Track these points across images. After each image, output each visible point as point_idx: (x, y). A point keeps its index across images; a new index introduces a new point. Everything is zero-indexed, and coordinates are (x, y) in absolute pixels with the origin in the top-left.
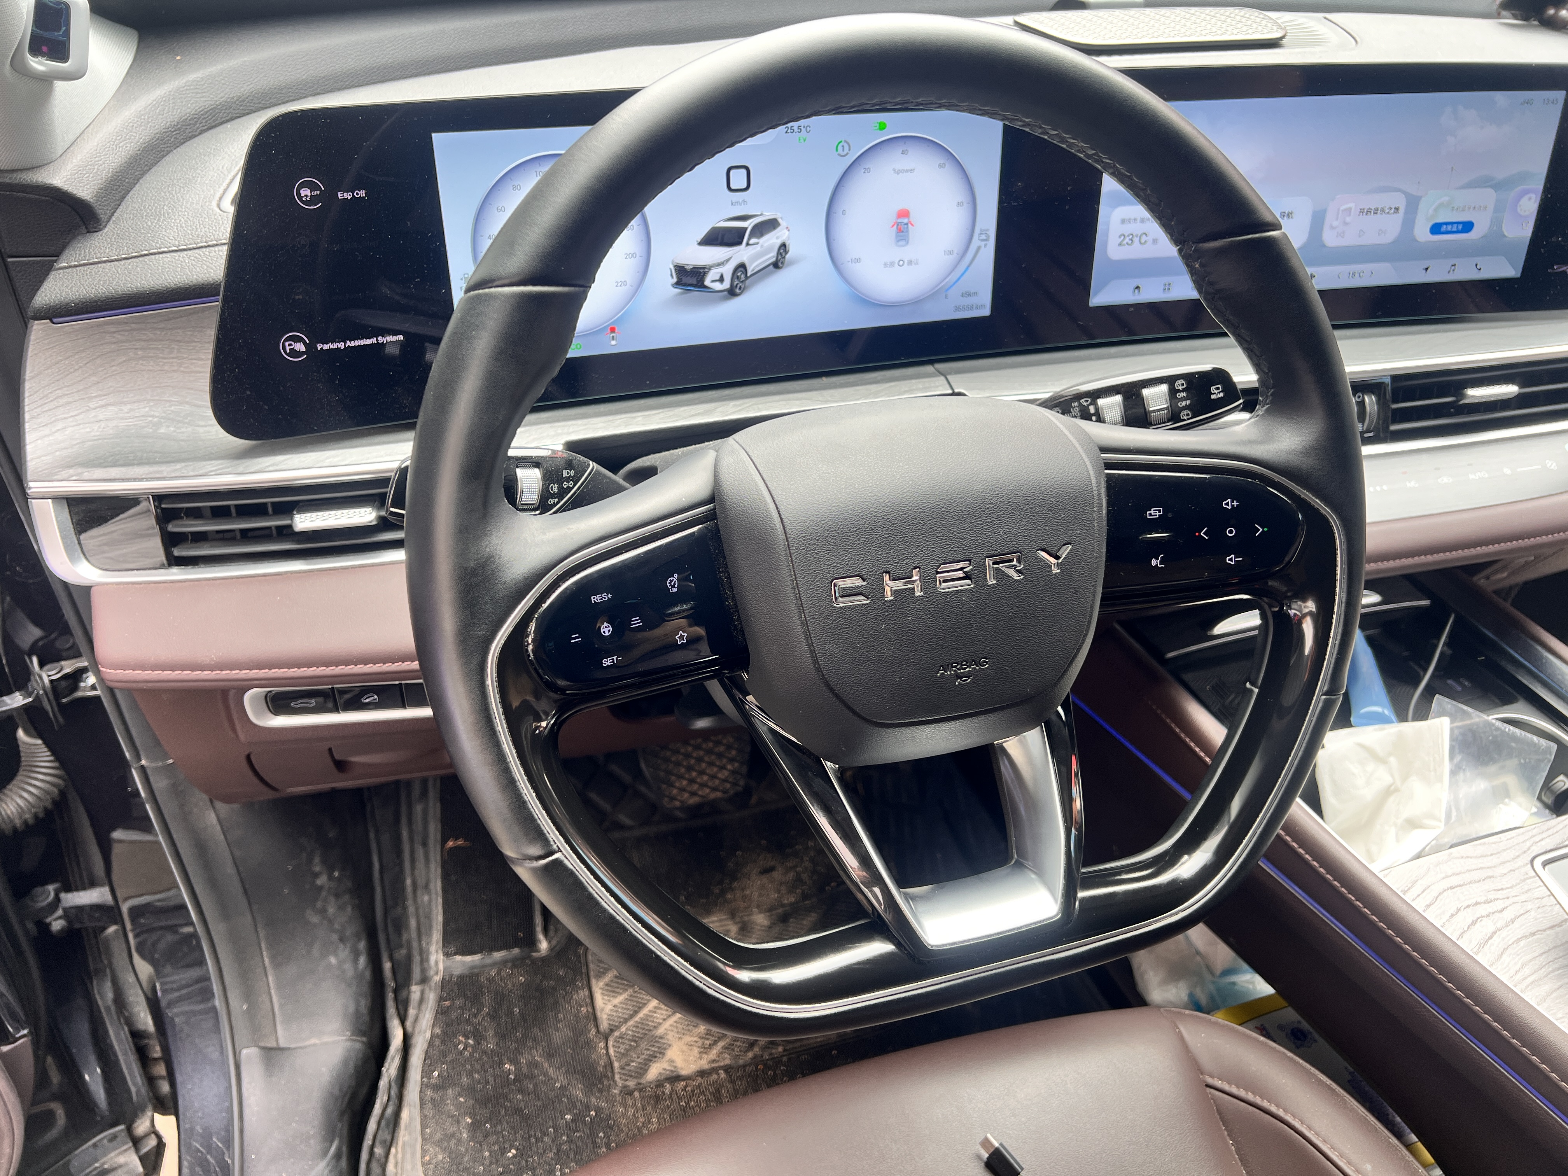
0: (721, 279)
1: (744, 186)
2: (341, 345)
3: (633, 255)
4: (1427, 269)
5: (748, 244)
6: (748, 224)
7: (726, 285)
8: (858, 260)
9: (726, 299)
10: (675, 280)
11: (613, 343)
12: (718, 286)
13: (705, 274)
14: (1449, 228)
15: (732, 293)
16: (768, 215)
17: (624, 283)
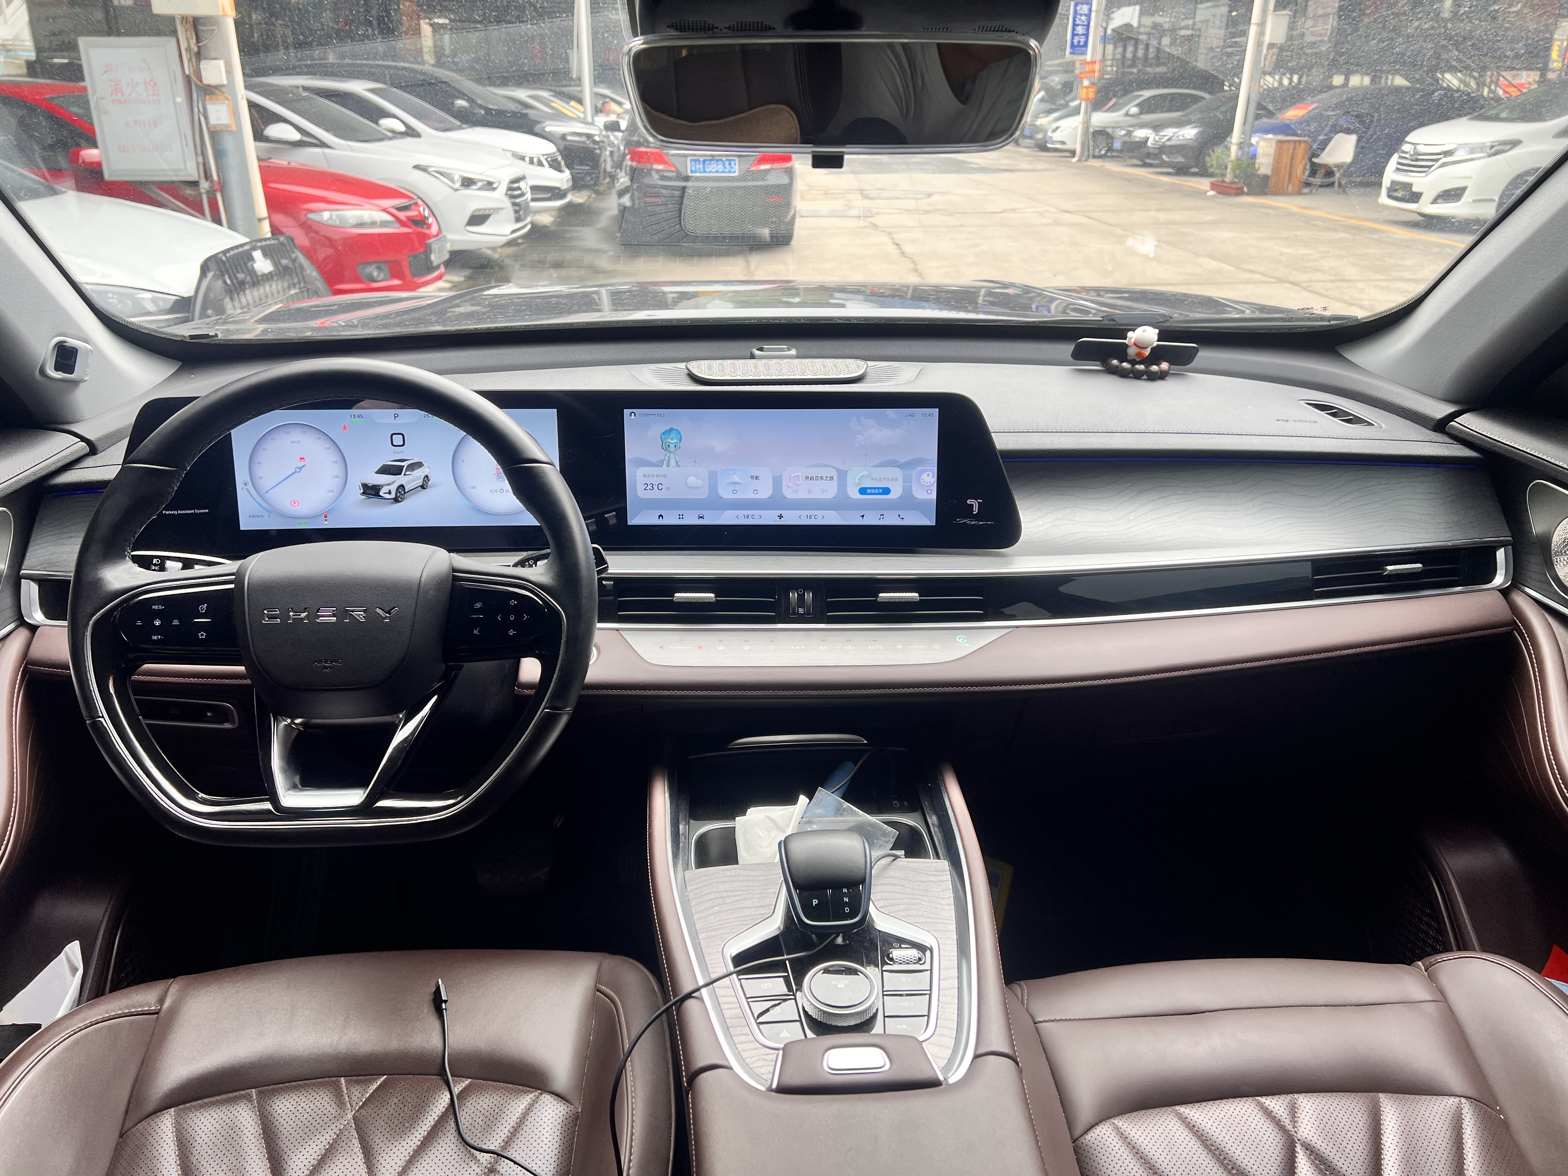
0: (390, 493)
1: (402, 443)
2: (176, 512)
3: (337, 477)
4: (863, 516)
5: (405, 475)
6: (406, 464)
7: (393, 496)
8: (474, 487)
9: (392, 503)
10: (362, 491)
11: (326, 523)
12: (388, 496)
13: (380, 489)
14: (873, 491)
15: (396, 500)
16: (416, 460)
17: (332, 491)
